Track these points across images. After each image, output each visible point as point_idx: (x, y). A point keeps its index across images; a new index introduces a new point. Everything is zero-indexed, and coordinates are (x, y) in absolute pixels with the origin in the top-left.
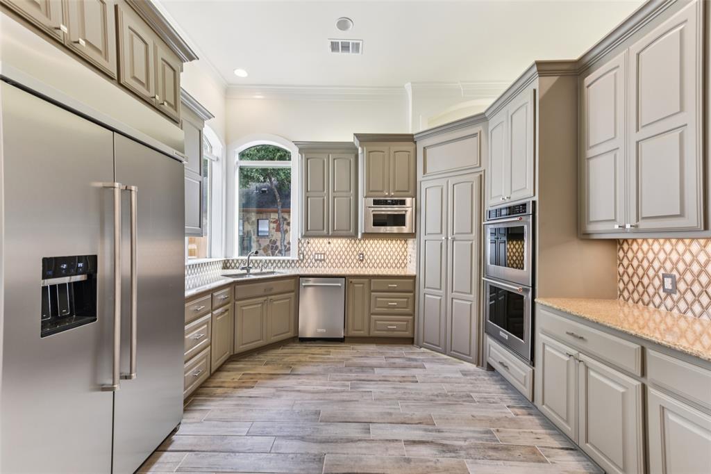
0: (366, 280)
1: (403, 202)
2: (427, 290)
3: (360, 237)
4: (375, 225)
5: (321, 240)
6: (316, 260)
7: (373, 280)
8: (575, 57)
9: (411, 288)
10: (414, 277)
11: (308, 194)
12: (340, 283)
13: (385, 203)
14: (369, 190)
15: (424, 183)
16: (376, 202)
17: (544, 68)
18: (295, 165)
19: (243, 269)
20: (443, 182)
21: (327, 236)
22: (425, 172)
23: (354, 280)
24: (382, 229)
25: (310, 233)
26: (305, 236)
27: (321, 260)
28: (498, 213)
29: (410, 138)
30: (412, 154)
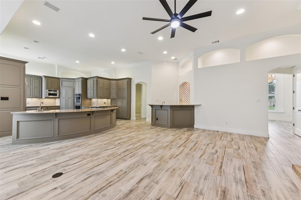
1: (56, 91)
2: (63, 108)
3: (43, 98)
4: (49, 95)
10: (59, 106)
13: (51, 91)
14: (46, 88)
15: (62, 88)
16: (49, 91)
17: (82, 78)
20: (66, 88)
22: (62, 85)
24: (51, 96)
28: (77, 95)
29: (58, 78)
30: (59, 81)
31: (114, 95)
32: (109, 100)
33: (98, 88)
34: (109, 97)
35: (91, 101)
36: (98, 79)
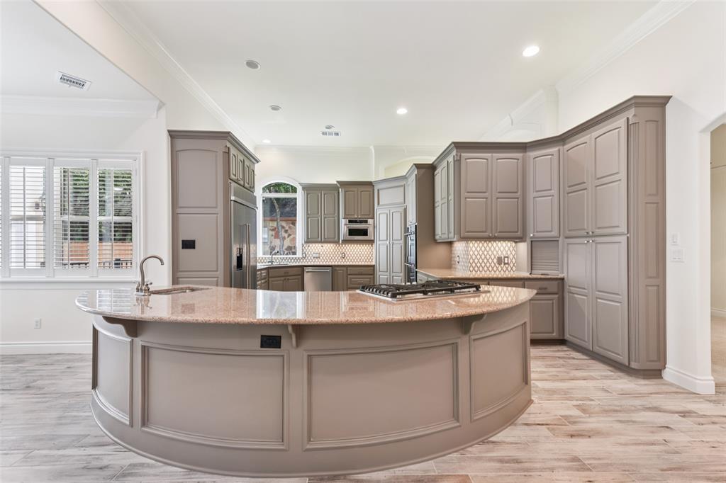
0: (345, 268)
1: (366, 222)
2: (381, 273)
3: (341, 242)
4: (350, 235)
5: (317, 245)
6: (314, 258)
7: (349, 268)
8: (431, 162)
9: (372, 273)
10: (374, 266)
11: (310, 216)
12: (329, 270)
13: (356, 222)
14: (345, 214)
15: (379, 211)
16: (350, 222)
17: (418, 166)
18: (300, 196)
19: (269, 262)
20: (387, 211)
21: (321, 242)
22: (379, 203)
23: (338, 268)
24: (354, 238)
25: (310, 240)
26: (306, 242)
27: (317, 258)
29: (370, 184)
31: (542, 217)
32: (523, 247)
33: (464, 194)
34: (519, 234)
35: (451, 251)
36: (463, 154)
